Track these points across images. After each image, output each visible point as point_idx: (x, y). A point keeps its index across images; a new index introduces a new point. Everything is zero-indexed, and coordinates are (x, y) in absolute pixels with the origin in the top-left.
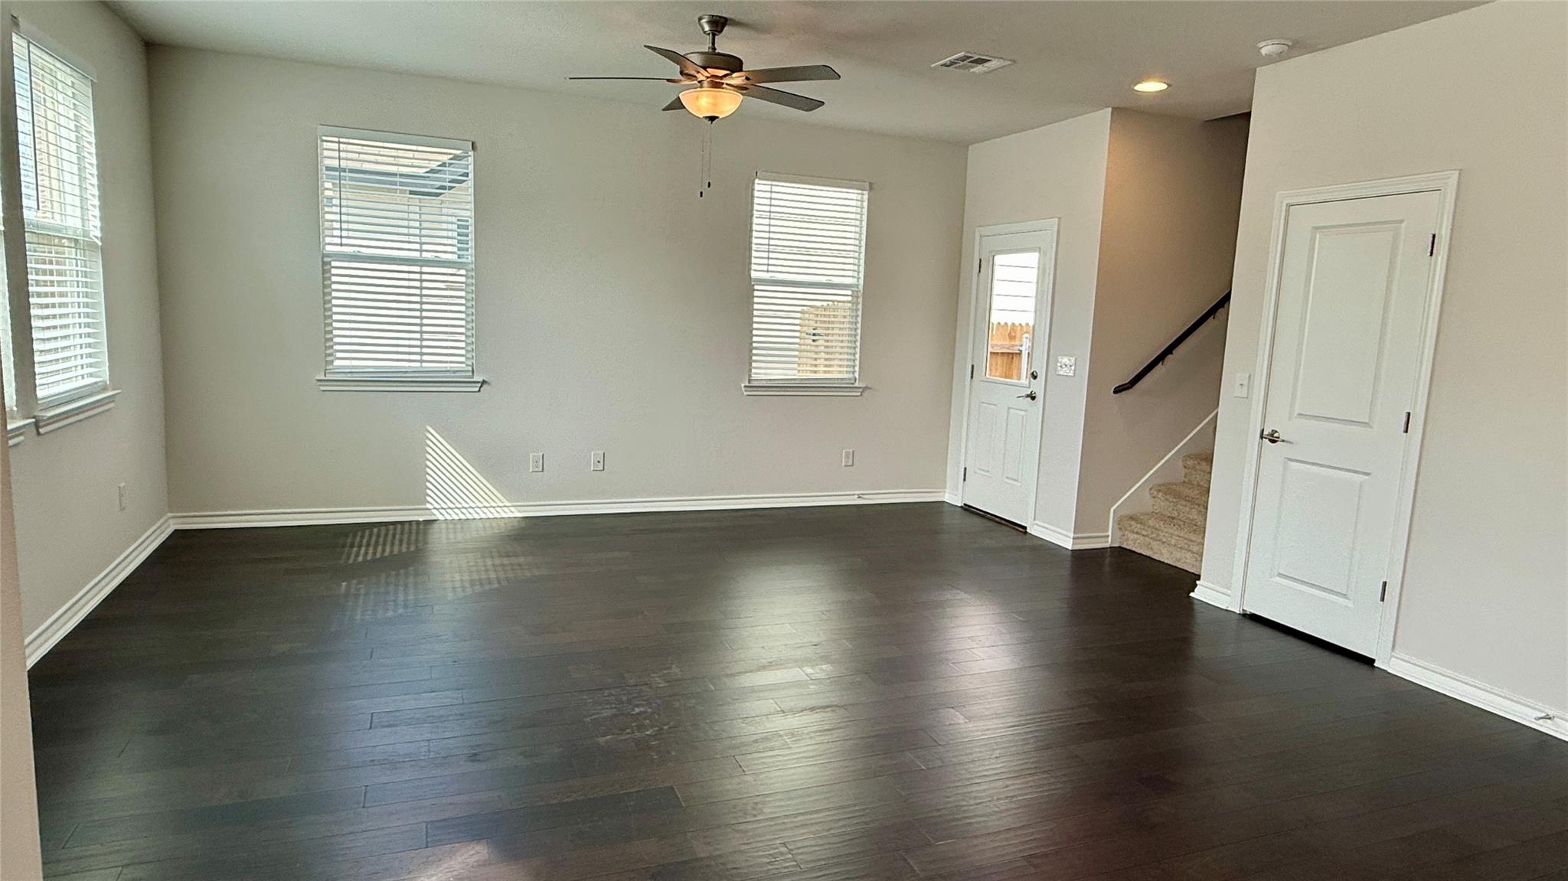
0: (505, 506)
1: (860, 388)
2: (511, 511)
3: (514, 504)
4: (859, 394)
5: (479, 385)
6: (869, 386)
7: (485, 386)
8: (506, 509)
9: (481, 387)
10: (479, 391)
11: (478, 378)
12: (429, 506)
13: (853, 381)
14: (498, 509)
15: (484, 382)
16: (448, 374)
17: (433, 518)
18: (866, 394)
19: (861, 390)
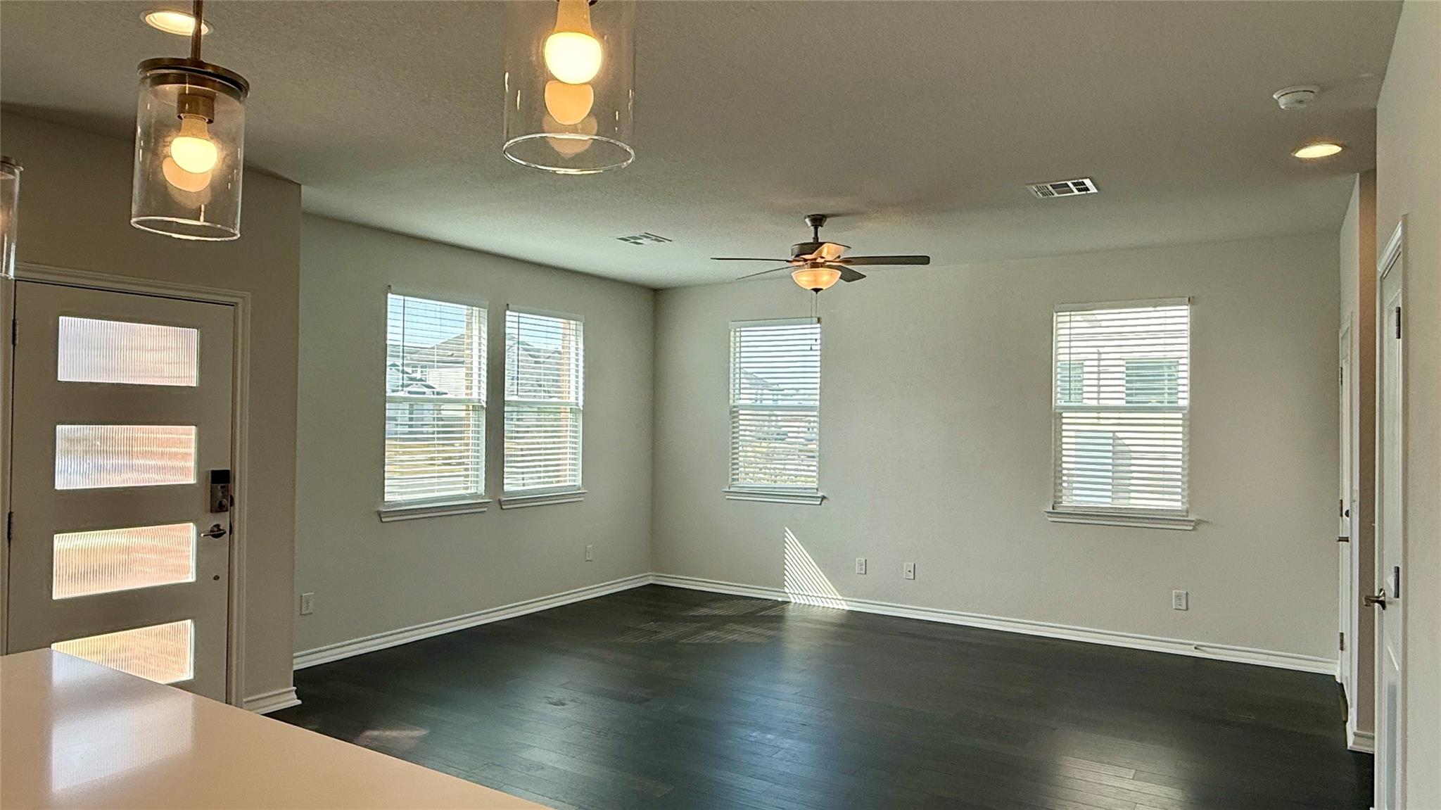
0: (837, 599)
1: (1192, 521)
2: (842, 604)
3: (845, 598)
4: (1191, 528)
5: (820, 499)
6: (1202, 518)
7: (825, 501)
8: (838, 602)
9: (822, 501)
10: (820, 504)
11: (820, 494)
12: (787, 590)
13: (1185, 514)
14: (832, 600)
15: (823, 498)
16: (800, 490)
17: (788, 600)
18: (1200, 528)
19: (1193, 524)
